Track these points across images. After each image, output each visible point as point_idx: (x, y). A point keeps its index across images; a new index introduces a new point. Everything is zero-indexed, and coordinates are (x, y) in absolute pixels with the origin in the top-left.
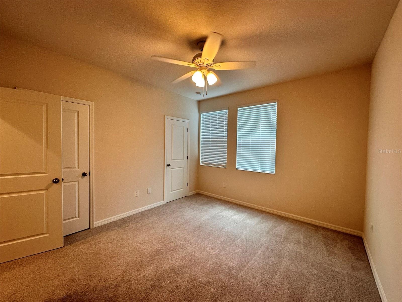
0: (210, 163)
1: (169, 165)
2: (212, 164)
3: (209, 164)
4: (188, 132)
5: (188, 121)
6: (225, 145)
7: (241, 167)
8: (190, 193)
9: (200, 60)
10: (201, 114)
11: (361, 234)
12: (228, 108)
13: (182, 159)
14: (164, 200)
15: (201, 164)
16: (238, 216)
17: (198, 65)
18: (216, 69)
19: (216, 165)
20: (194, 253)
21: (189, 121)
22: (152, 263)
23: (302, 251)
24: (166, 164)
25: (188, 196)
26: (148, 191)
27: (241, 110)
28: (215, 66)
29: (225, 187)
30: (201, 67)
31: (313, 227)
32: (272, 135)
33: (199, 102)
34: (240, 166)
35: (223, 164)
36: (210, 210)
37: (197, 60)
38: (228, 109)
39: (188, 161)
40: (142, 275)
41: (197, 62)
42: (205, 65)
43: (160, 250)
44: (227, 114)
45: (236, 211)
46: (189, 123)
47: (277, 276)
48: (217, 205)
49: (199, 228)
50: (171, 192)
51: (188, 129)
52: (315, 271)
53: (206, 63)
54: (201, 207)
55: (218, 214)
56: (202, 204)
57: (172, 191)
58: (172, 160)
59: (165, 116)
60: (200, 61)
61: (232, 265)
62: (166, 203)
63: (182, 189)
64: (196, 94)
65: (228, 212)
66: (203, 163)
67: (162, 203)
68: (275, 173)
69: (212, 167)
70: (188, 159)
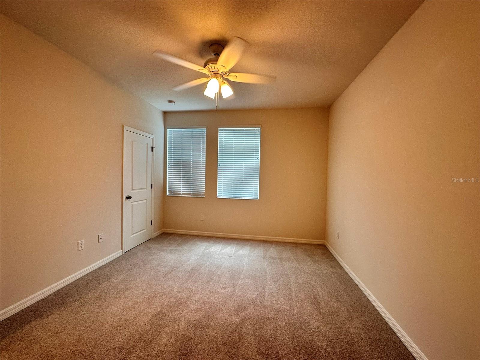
0: (182, 192)
1: (128, 198)
2: (183, 194)
3: (180, 194)
4: (152, 151)
5: (152, 136)
6: (203, 171)
7: (222, 195)
8: (155, 233)
9: (214, 65)
10: (168, 130)
11: (324, 242)
12: (207, 126)
13: (145, 189)
14: (122, 249)
15: (168, 195)
16: (227, 249)
17: (211, 72)
18: (231, 79)
19: (190, 194)
20: (207, 300)
21: (154, 137)
22: (160, 331)
23: (298, 266)
24: (125, 195)
25: (152, 238)
26: (100, 238)
27: (222, 130)
28: (231, 76)
29: (203, 220)
30: (215, 74)
31: (293, 244)
32: (255, 160)
33: (165, 113)
34: (221, 193)
35: (200, 192)
36: (193, 250)
37: (211, 66)
38: (207, 128)
39: (152, 190)
40: (157, 350)
41: (211, 68)
42: (220, 72)
43: (161, 311)
44: (205, 133)
45: (223, 244)
46: (153, 139)
47: (293, 291)
48: (199, 243)
49: (193, 272)
50: (131, 236)
51: (152, 148)
52: (314, 278)
53: (222, 70)
54: (180, 248)
55: (206, 252)
56: (179, 245)
57: (133, 234)
58: (133, 190)
59: (123, 125)
60: (214, 67)
61: (253, 296)
62: (125, 252)
63: (145, 229)
64: (168, 102)
65: (214, 247)
66: (171, 193)
67: (120, 253)
68: (258, 199)
69: (185, 197)
70: (152, 188)
